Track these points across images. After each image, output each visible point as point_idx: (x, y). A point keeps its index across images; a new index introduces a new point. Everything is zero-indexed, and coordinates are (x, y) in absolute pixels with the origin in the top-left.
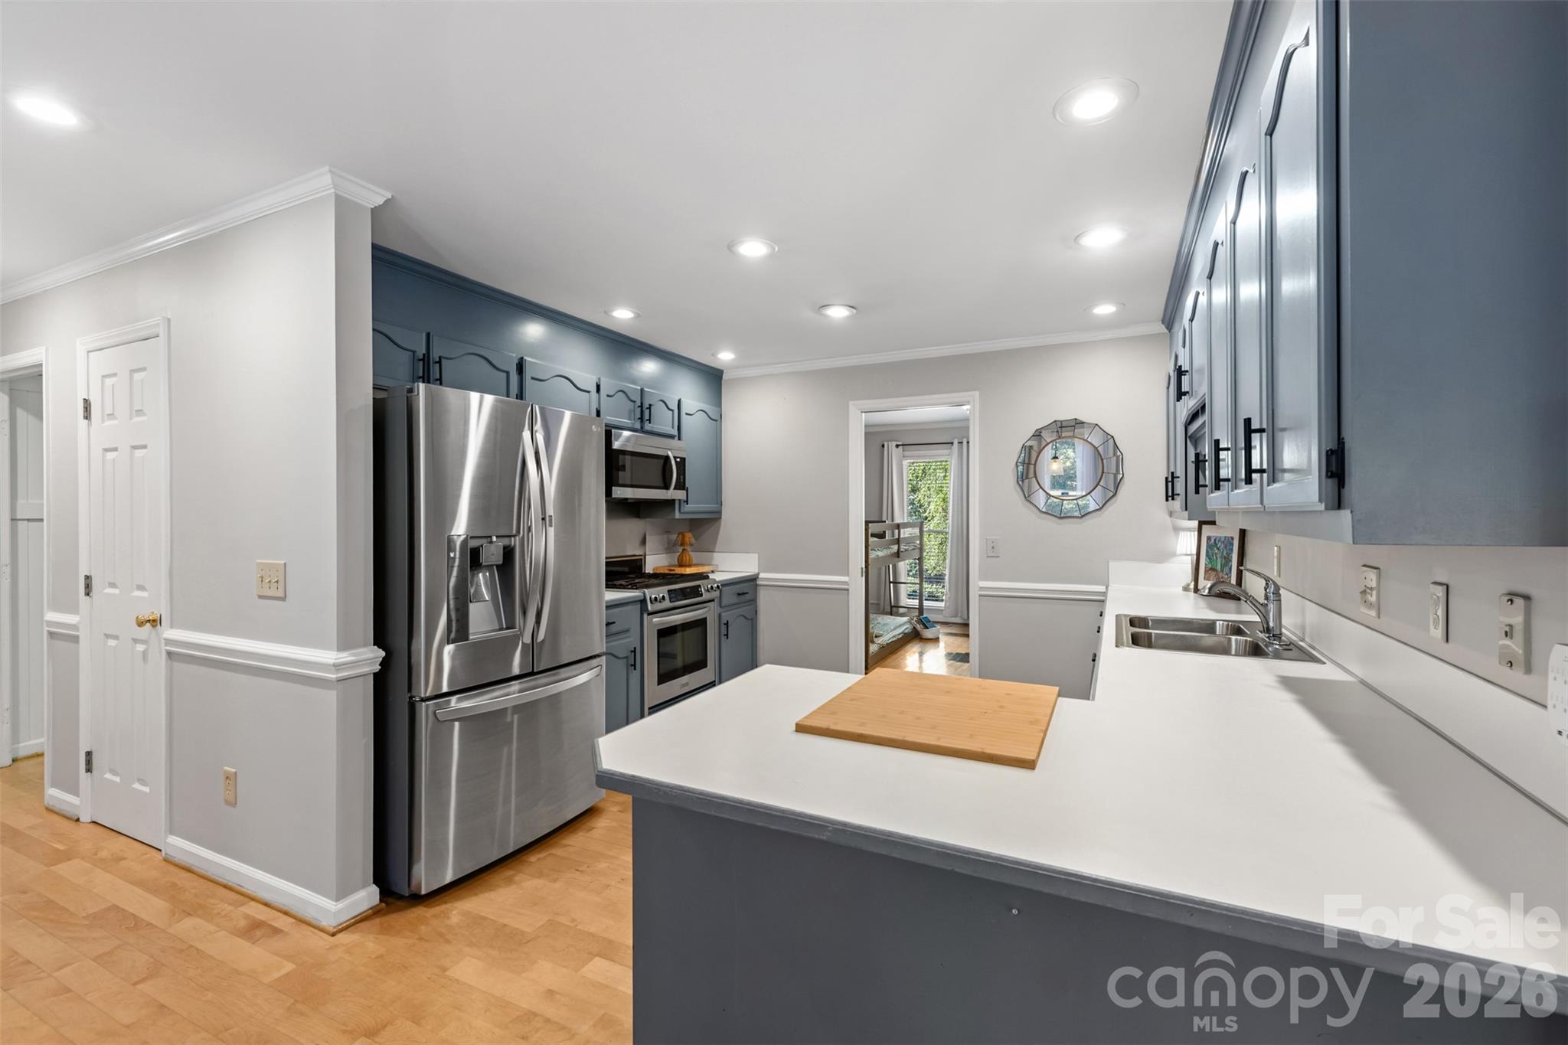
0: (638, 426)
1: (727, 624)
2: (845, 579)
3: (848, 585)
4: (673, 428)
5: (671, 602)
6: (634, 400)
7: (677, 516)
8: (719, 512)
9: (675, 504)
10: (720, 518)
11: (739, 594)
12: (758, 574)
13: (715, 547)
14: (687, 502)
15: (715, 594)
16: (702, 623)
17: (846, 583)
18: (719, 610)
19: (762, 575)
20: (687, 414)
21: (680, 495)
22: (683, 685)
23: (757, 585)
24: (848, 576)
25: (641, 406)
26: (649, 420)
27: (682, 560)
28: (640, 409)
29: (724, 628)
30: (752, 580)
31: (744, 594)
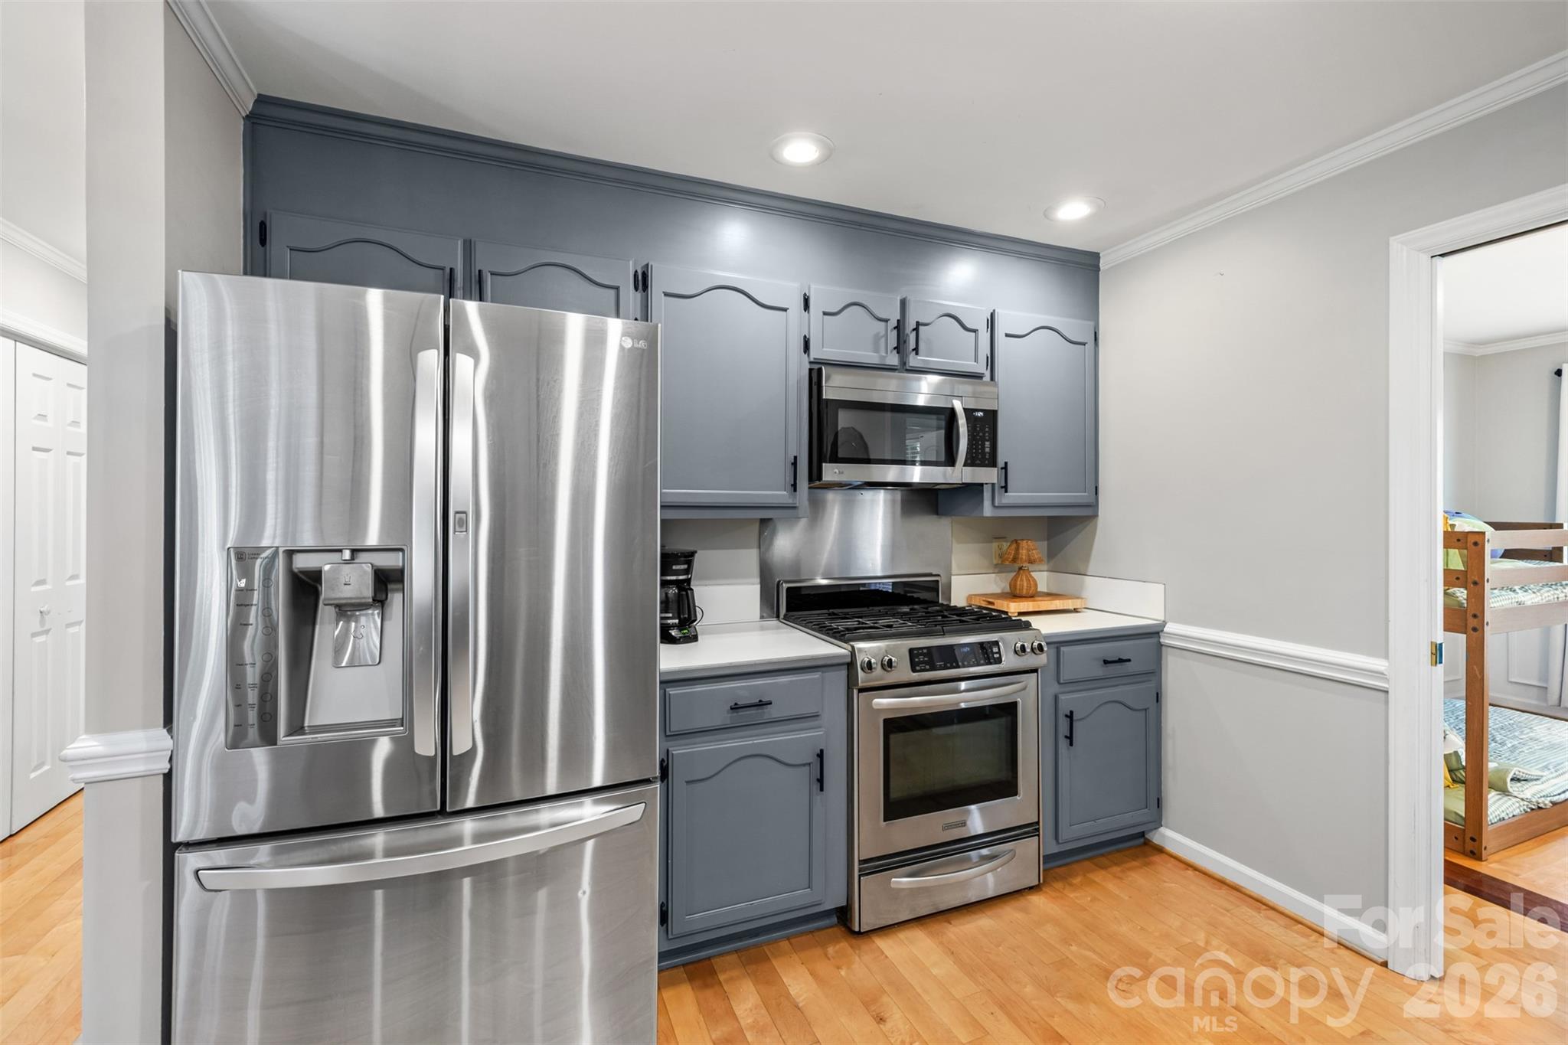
0: (893, 360)
1: (1070, 716)
2: (1378, 664)
3: (1387, 680)
4: (976, 360)
5: (914, 670)
6: (884, 316)
7: (988, 510)
8: (1093, 506)
9: (982, 492)
10: (1096, 516)
11: (1106, 662)
12: (1164, 624)
13: (1087, 566)
14: (1005, 488)
15: (1041, 660)
16: (1008, 711)
17: (1380, 675)
18: (1055, 688)
19: (1169, 628)
20: (1007, 335)
21: (987, 475)
22: (947, 827)
23: (1161, 645)
24: (1386, 657)
25: (899, 327)
26: (916, 350)
27: (1015, 586)
28: (895, 332)
29: (1064, 725)
30: (1151, 635)
31: (1121, 661)
